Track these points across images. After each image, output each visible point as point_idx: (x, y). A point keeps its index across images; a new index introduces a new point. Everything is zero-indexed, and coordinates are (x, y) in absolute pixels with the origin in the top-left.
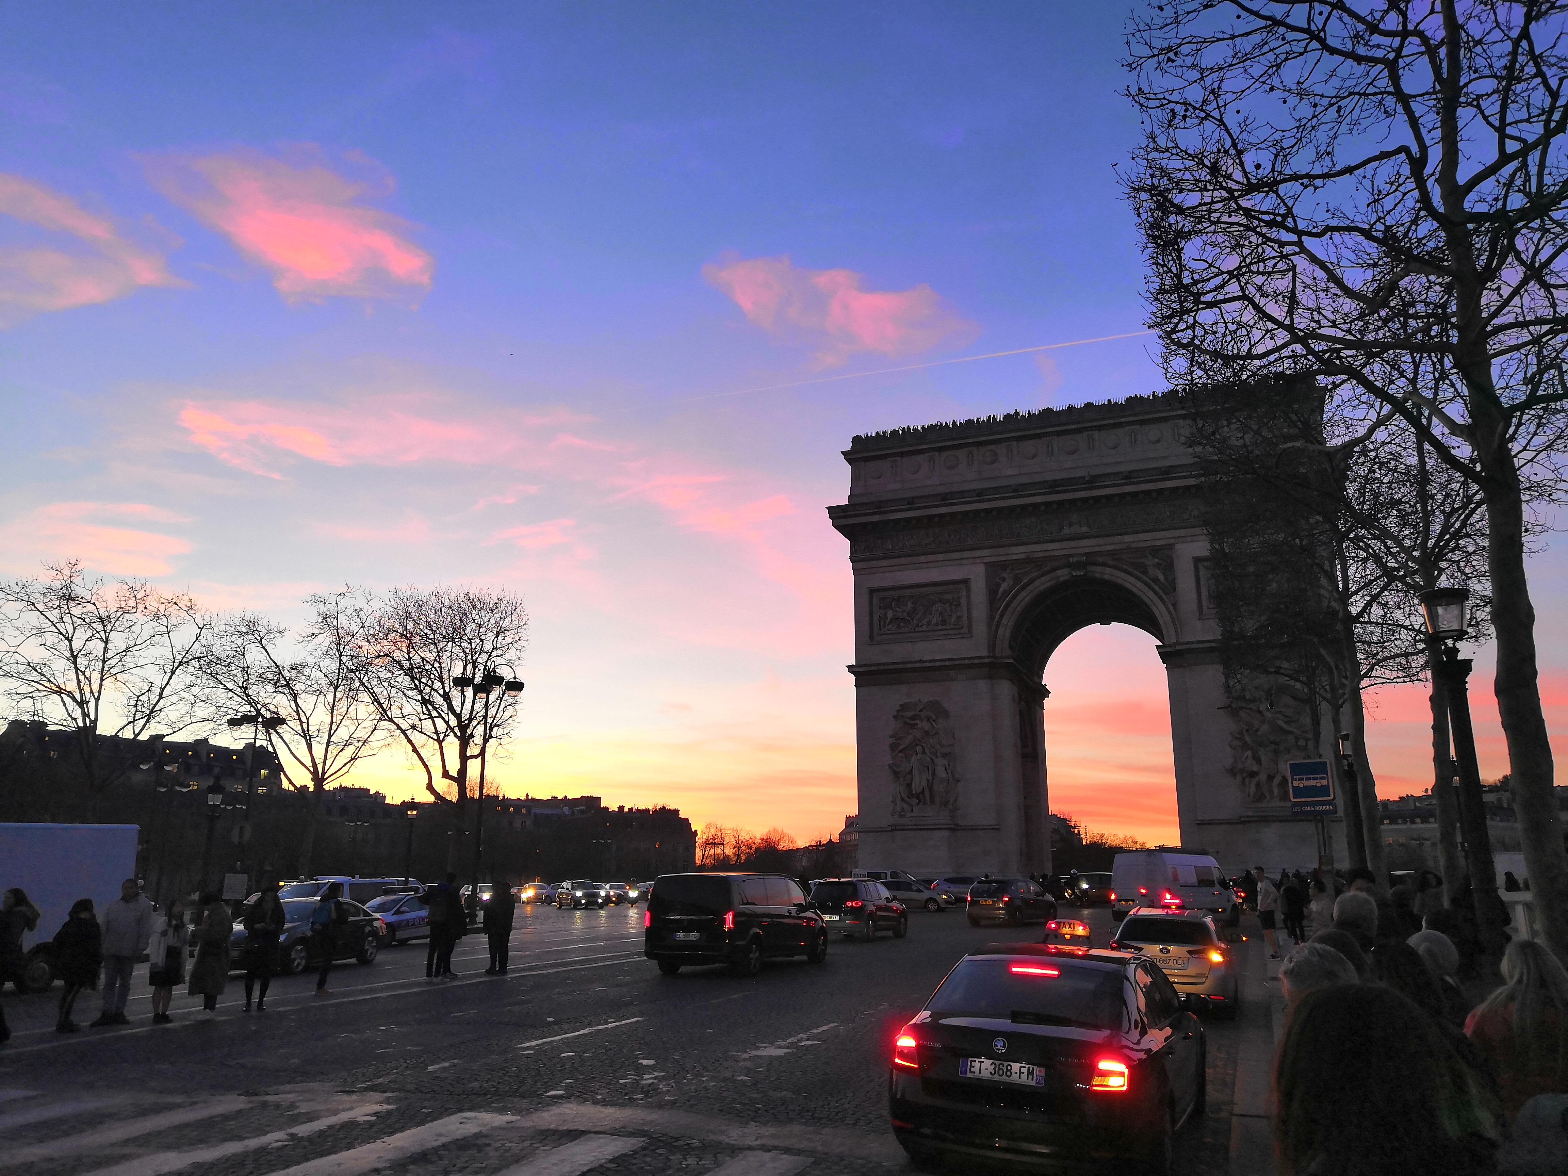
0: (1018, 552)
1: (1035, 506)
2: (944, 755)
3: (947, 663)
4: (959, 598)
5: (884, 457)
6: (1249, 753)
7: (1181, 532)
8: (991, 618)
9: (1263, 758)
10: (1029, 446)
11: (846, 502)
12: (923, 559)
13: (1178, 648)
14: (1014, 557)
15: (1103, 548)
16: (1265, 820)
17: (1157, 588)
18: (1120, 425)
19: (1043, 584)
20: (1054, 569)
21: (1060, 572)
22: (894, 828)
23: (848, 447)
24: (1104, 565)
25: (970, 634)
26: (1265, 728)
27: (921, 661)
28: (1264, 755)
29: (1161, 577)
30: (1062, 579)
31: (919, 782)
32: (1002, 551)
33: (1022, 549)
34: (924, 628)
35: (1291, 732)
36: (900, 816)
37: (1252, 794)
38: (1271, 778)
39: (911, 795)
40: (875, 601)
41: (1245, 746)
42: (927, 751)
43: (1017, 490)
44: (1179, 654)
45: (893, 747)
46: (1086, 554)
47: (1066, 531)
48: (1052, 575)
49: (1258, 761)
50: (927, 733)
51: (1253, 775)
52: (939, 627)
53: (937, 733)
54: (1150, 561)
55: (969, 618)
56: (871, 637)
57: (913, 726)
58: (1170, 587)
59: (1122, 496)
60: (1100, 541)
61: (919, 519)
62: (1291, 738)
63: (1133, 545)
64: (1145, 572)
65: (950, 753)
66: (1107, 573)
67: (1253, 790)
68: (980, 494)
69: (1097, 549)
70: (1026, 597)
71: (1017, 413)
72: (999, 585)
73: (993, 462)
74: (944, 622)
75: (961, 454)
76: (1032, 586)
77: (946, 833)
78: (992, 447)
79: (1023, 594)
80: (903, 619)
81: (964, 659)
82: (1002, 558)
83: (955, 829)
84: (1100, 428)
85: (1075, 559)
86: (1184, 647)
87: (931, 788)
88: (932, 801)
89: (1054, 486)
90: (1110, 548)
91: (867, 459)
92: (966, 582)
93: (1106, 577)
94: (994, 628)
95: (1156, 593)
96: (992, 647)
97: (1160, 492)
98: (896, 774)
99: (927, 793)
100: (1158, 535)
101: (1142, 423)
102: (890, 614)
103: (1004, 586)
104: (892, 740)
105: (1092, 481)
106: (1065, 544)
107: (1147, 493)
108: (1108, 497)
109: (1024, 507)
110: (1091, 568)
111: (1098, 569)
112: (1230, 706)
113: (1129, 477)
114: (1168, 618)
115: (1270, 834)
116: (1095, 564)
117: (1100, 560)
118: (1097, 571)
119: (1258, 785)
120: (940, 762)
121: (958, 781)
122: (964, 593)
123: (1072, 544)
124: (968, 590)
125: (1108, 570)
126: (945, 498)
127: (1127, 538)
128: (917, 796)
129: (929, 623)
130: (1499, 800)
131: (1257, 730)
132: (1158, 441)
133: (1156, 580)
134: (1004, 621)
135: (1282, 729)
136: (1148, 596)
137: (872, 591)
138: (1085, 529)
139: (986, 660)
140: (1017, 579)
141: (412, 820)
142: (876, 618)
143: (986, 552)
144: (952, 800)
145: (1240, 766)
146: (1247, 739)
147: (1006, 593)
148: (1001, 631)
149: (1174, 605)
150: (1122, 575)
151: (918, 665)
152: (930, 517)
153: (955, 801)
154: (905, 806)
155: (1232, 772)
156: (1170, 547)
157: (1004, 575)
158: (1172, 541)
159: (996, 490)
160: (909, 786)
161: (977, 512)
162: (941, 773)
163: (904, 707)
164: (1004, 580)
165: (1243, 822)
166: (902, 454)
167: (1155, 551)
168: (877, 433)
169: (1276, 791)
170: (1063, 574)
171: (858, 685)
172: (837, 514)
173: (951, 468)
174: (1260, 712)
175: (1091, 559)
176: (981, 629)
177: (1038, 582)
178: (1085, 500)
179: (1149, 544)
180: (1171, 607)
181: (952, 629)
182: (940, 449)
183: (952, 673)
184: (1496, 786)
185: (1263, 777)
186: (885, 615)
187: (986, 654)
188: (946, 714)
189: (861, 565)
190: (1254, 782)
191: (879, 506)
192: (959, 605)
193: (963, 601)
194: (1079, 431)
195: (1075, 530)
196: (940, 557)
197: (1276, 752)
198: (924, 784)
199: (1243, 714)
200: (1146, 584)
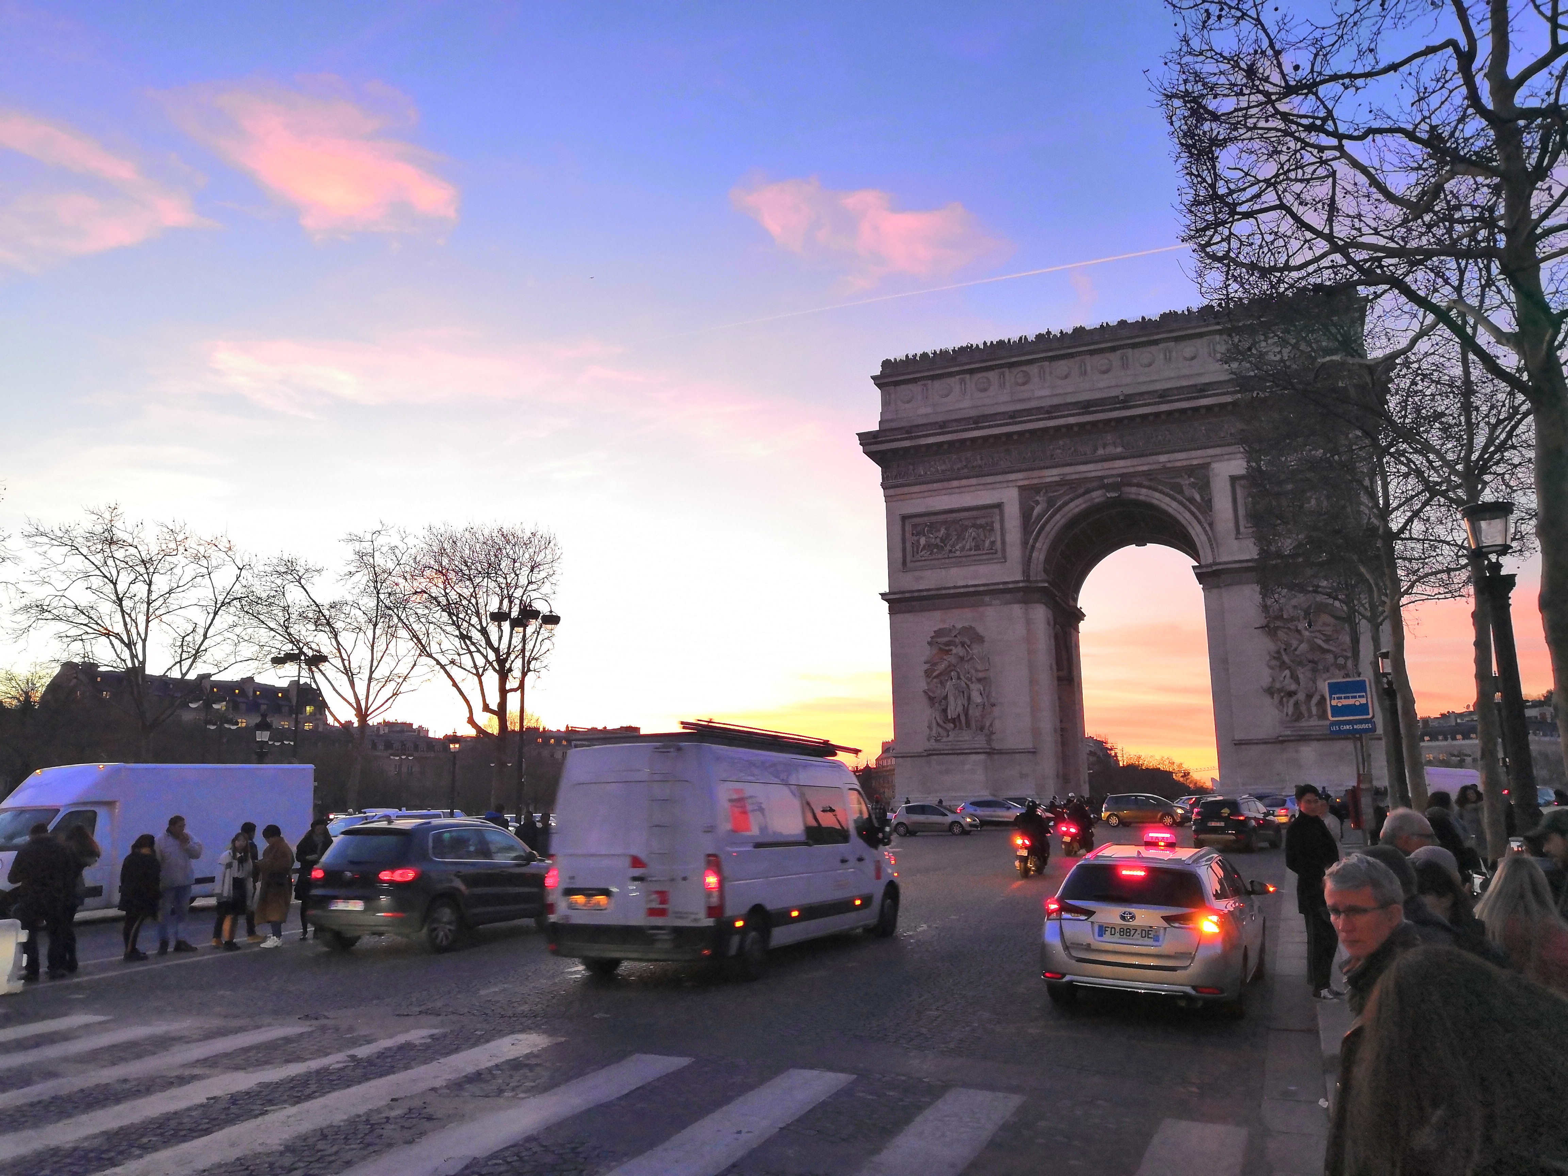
0: (1052, 475)
1: (1069, 427)
2: (979, 680)
3: (982, 588)
4: (993, 522)
5: (914, 381)
6: (1287, 672)
7: (1218, 451)
8: (1025, 543)
9: (1301, 676)
10: (1062, 366)
11: (876, 428)
12: (955, 483)
13: (1214, 568)
14: (1048, 480)
15: (1140, 469)
16: (1304, 739)
17: (1193, 508)
18: (1155, 343)
19: (1077, 506)
20: (1087, 492)
21: (1094, 494)
22: (930, 754)
23: (877, 371)
24: (1139, 485)
25: (1005, 559)
26: (1304, 647)
27: (955, 587)
28: (1302, 673)
29: (1198, 498)
30: (1097, 500)
31: (954, 708)
32: (1036, 473)
33: (1055, 471)
34: (958, 553)
35: (1328, 651)
36: (936, 741)
37: (1290, 713)
38: (1309, 697)
39: (946, 720)
40: (908, 528)
41: (1283, 666)
42: (962, 677)
43: (1051, 411)
44: (1216, 574)
45: (928, 674)
46: (1122, 475)
47: (1100, 452)
48: (1087, 497)
49: (1296, 680)
50: (962, 659)
51: (1291, 694)
52: (973, 552)
53: (972, 658)
54: (1185, 481)
55: (1003, 542)
56: (904, 563)
57: (948, 652)
58: (1207, 506)
59: (1157, 415)
60: (1135, 461)
61: (951, 443)
62: (1330, 658)
63: (1169, 465)
64: (1181, 492)
65: (985, 678)
66: (1143, 494)
67: (1290, 710)
68: (1013, 416)
69: (1131, 470)
70: (1059, 520)
71: (1049, 333)
72: (1032, 509)
73: (1024, 384)
74: (977, 548)
75: (992, 375)
76: (1066, 509)
77: (982, 757)
78: (1024, 368)
79: (1058, 517)
80: (937, 546)
81: (998, 584)
82: (1035, 481)
83: (991, 753)
84: (1134, 346)
85: (1110, 481)
86: (1220, 567)
87: (966, 711)
88: (968, 725)
89: (1086, 406)
90: (1145, 468)
91: (897, 384)
92: (999, 506)
93: (1142, 498)
94: (1027, 553)
95: (1193, 513)
96: (1026, 572)
97: (1196, 409)
98: (931, 699)
99: (963, 718)
100: (1194, 454)
101: (1177, 339)
102: (923, 541)
103: (1037, 510)
104: (926, 666)
105: (1125, 401)
106: (1099, 466)
107: (1183, 411)
108: (1144, 417)
109: (1058, 428)
110: (1127, 489)
111: (1134, 489)
112: (1267, 626)
113: (1163, 396)
114: (1204, 538)
115: (1308, 752)
116: (1131, 485)
117: (1135, 481)
118: (1132, 492)
119: (1296, 704)
120: (975, 687)
121: (993, 705)
122: (998, 518)
123: (1106, 465)
124: (1002, 515)
125: (1144, 491)
126: (977, 421)
127: (1163, 458)
128: (953, 721)
129: (963, 549)
130: (1543, 715)
131: (1295, 650)
132: (1193, 358)
133: (1192, 500)
134: (1038, 545)
135: (1320, 647)
136: (1184, 517)
137: (904, 518)
138: (1119, 450)
139: (1021, 585)
140: (1051, 502)
141: (454, 754)
142: (908, 546)
143: (1019, 476)
144: (988, 724)
145: (1278, 685)
146: (1285, 658)
147: (1041, 516)
148: (1035, 555)
149: (1211, 525)
150: (1157, 495)
151: (952, 591)
152: (963, 441)
153: (991, 725)
154: (940, 730)
155: (1270, 691)
156: (1206, 466)
157: (1038, 498)
158: (1208, 460)
159: (1028, 412)
160: (945, 711)
161: (1009, 435)
162: (977, 698)
163: (939, 633)
164: (1037, 503)
165: (1280, 741)
166: (933, 378)
167: (1190, 470)
168: (907, 356)
169: (1314, 710)
170: (1098, 496)
171: (892, 612)
172: (867, 440)
173: (985, 390)
174: (1298, 631)
175: (1126, 479)
176: (1015, 552)
177: (1072, 505)
178: (1119, 420)
179: (1185, 463)
180: (1208, 528)
181: (986, 554)
182: (971, 372)
183: (987, 598)
184: (1540, 701)
185: (1301, 696)
186: (918, 541)
187: (1019, 577)
188: (980, 639)
189: (891, 492)
190: (1292, 701)
191: (910, 431)
192: (992, 530)
193: (997, 526)
194: (1113, 349)
195: (1111, 450)
196: (973, 481)
197: (1315, 671)
198: (960, 709)
199: (1281, 634)
200: (1181, 503)
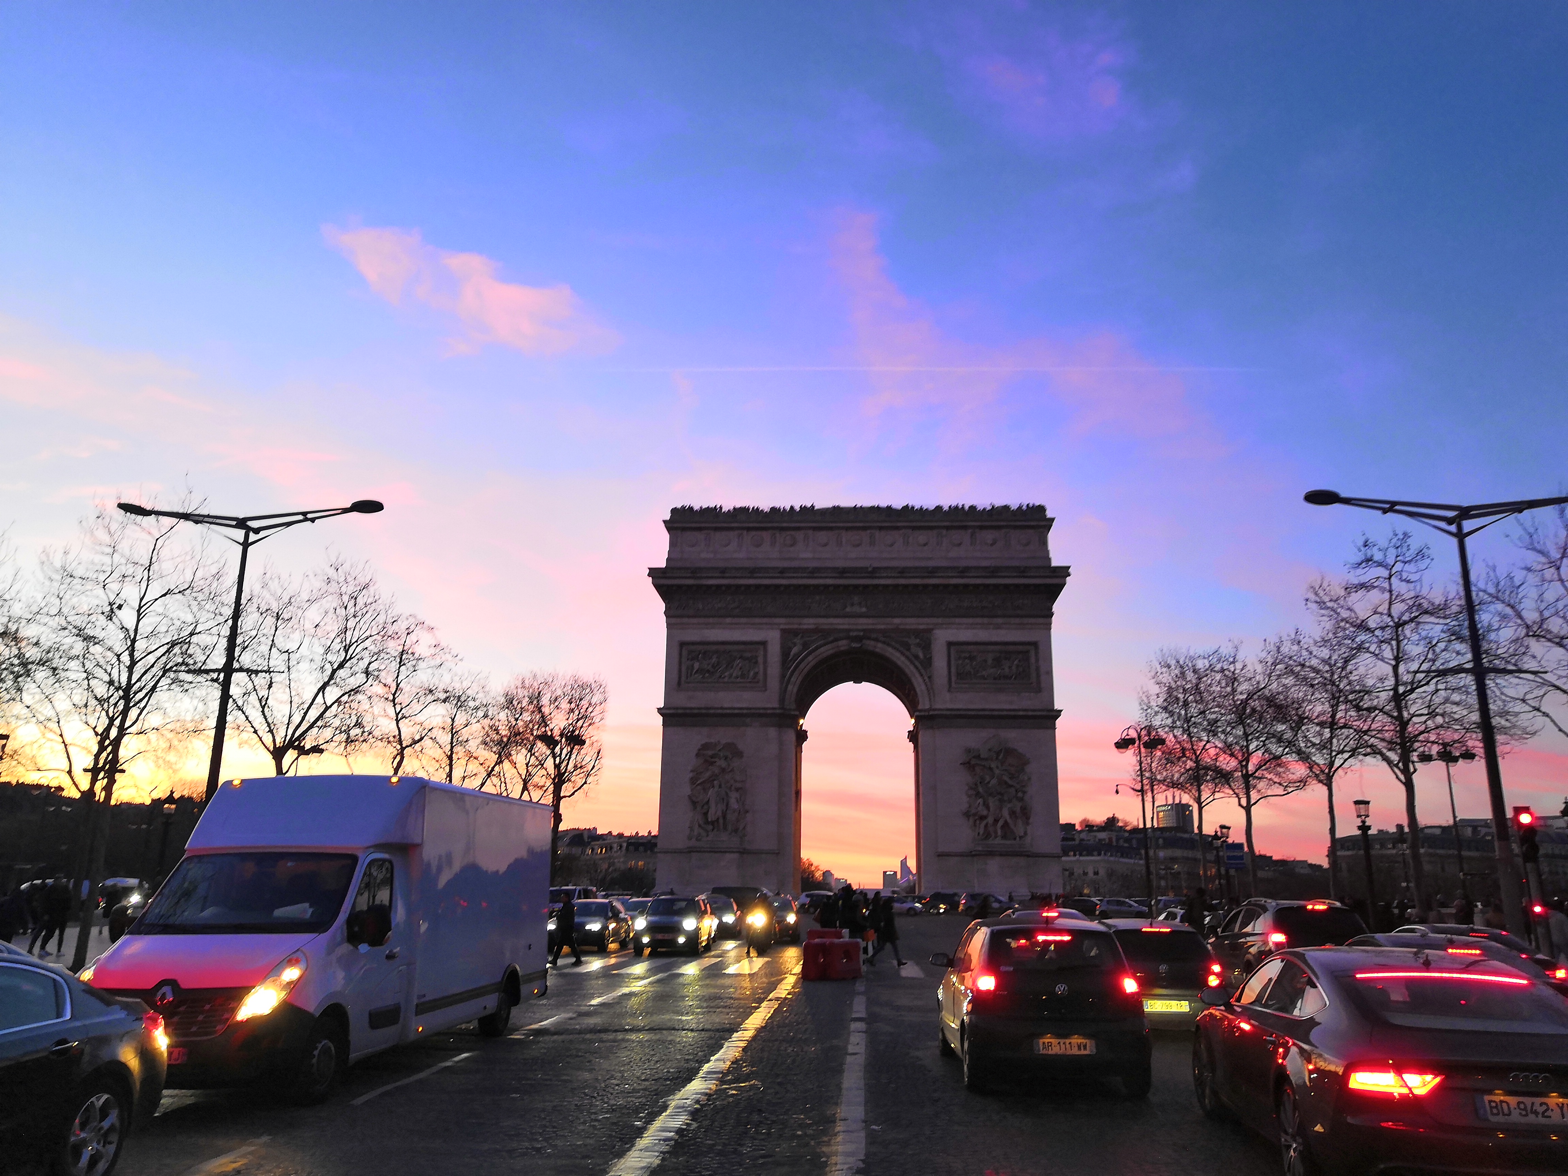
0: (809, 623)
1: (827, 586)
2: (737, 790)
3: (745, 711)
4: (757, 657)
5: (700, 529)
6: (980, 801)
7: (940, 620)
8: (783, 676)
9: (991, 804)
10: (822, 536)
11: (663, 565)
12: (728, 620)
13: (931, 713)
14: (805, 627)
15: (879, 627)
16: (991, 854)
17: (917, 663)
18: (897, 528)
19: (826, 651)
20: (836, 640)
21: (841, 643)
22: (690, 851)
23: (668, 517)
24: (876, 640)
25: (765, 688)
26: (994, 782)
27: (722, 708)
28: (992, 802)
29: (921, 655)
30: (842, 649)
31: (714, 812)
32: (796, 620)
33: (811, 621)
34: (726, 680)
35: (1011, 786)
36: (697, 840)
37: (981, 833)
38: (996, 821)
39: (707, 822)
40: (685, 653)
41: (978, 795)
42: (723, 786)
43: (814, 572)
44: (931, 718)
45: (693, 781)
46: (864, 630)
47: (848, 609)
48: (835, 644)
49: (988, 808)
50: (723, 770)
51: (983, 818)
52: (739, 680)
53: (732, 770)
54: (913, 641)
55: (765, 674)
56: (679, 684)
57: (712, 763)
58: (927, 663)
59: (896, 586)
60: (874, 621)
61: (728, 587)
62: (1012, 790)
63: (902, 627)
64: (909, 649)
65: (741, 788)
66: (880, 648)
67: (982, 831)
68: (783, 571)
69: (870, 627)
70: (811, 660)
71: (813, 506)
72: (790, 649)
73: (792, 545)
74: (743, 676)
75: (766, 535)
77: (735, 856)
78: (793, 533)
79: (810, 658)
80: (708, 671)
81: (759, 709)
82: (796, 626)
83: (743, 852)
84: (881, 528)
85: (855, 634)
86: (936, 713)
87: (724, 816)
88: (725, 828)
89: (843, 572)
90: (882, 627)
91: (684, 529)
92: (764, 643)
93: (877, 650)
94: (784, 685)
95: (917, 668)
96: (782, 700)
97: (926, 586)
98: (694, 804)
99: (721, 821)
100: (921, 620)
101: (914, 528)
102: (697, 666)
103: (795, 650)
104: (691, 775)
105: (874, 572)
106: (847, 620)
107: (916, 586)
108: (886, 586)
109: (817, 587)
110: (867, 642)
111: (872, 643)
112: (969, 763)
113: (903, 572)
114: (923, 687)
115: (993, 865)
116: (869, 638)
117: (873, 636)
118: (870, 644)
119: (986, 826)
120: (734, 795)
121: (747, 812)
122: (762, 653)
123: (853, 620)
124: (765, 651)
125: (880, 645)
126: (753, 572)
127: (897, 621)
128: (713, 823)
129: (731, 676)
130: (1110, 839)
131: (989, 782)
132: (925, 545)
133: (916, 657)
134: (793, 679)
135: (1006, 783)
136: (909, 669)
137: (682, 644)
138: (864, 610)
139: (778, 711)
140: (805, 646)
142: (684, 669)
143: (783, 620)
144: (741, 829)
145: (973, 811)
146: (980, 790)
147: (797, 655)
148: (790, 687)
149: (930, 677)
150: (890, 649)
151: (719, 711)
152: (738, 587)
153: (744, 828)
154: (701, 831)
155: (967, 815)
156: (930, 631)
157: (795, 640)
158: (931, 627)
159: (795, 570)
160: (706, 814)
161: (777, 586)
162: (734, 804)
163: (705, 747)
164: (795, 644)
165: (972, 855)
166: (716, 529)
167: (917, 633)
168: (701, 508)
169: (999, 832)
170: (843, 645)
171: (665, 724)
172: (653, 573)
173: (758, 546)
174: (990, 769)
175: (867, 634)
176: (774, 683)
177: (822, 649)
178: (866, 587)
179: (913, 627)
180: (927, 680)
181: (750, 682)
182: (749, 529)
183: (748, 720)
184: (1101, 827)
185: (990, 820)
186: (693, 666)
187: (776, 705)
188: (739, 754)
189: (673, 620)
190: (984, 822)
191: (695, 572)
192: (756, 663)
193: (760, 660)
194: (864, 529)
195: (857, 609)
196: (743, 620)
197: (1001, 801)
198: (719, 813)
199: (978, 769)
200: (907, 657)
